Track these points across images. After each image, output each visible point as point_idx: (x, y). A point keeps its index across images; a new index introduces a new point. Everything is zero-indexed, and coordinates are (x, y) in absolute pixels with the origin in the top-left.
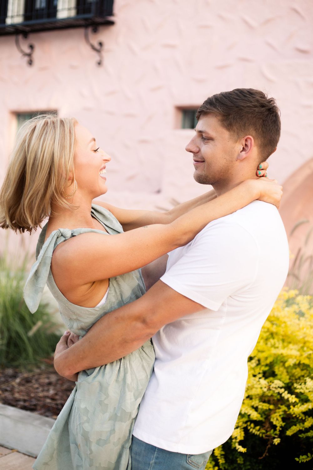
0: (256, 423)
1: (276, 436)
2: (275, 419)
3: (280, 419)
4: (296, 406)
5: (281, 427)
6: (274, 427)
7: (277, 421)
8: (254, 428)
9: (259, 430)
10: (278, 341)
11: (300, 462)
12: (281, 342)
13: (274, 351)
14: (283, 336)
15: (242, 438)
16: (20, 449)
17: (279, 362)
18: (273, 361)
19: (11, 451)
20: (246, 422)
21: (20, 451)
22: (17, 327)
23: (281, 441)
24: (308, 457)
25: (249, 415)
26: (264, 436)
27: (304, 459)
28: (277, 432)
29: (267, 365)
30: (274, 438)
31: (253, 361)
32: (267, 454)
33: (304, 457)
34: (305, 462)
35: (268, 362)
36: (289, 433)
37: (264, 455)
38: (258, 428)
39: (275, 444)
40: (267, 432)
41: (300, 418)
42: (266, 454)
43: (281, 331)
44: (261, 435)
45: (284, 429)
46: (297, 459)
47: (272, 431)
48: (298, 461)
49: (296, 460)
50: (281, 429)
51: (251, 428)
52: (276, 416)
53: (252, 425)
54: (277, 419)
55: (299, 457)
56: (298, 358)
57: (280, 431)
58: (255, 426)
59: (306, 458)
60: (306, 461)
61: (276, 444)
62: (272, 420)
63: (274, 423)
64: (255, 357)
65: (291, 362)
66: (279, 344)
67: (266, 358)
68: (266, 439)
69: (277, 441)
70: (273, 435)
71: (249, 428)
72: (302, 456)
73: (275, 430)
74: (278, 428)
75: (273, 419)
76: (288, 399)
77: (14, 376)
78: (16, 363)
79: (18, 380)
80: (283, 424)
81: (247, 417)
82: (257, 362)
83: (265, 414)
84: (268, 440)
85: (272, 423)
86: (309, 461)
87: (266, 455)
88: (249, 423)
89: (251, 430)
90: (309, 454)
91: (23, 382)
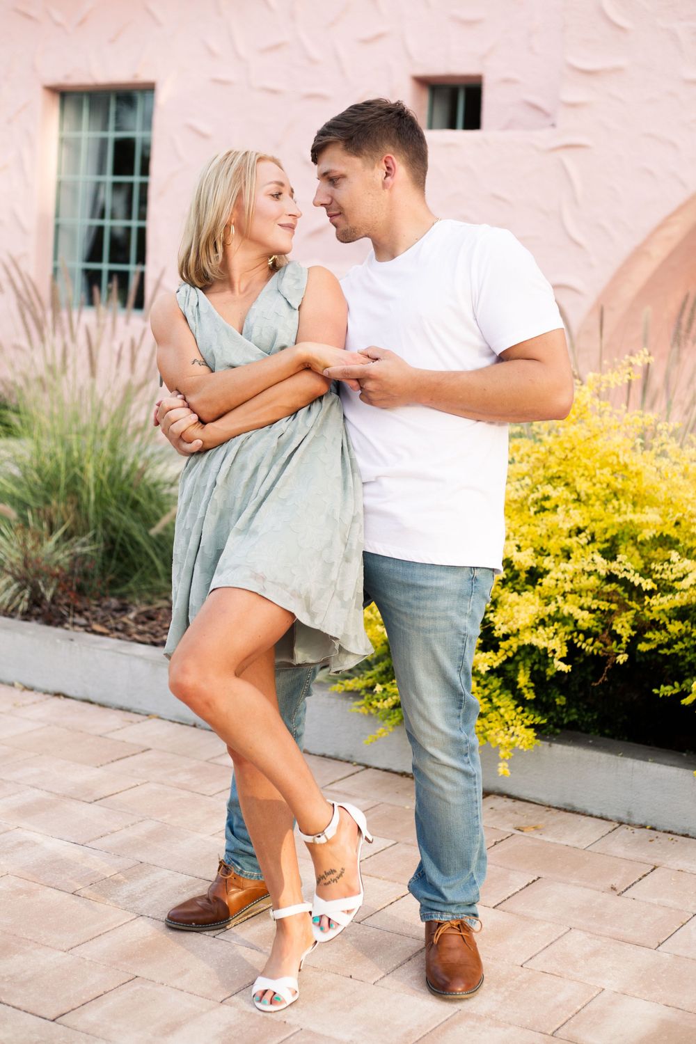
0: (588, 633)
1: (621, 652)
2: (620, 626)
3: (627, 626)
4: (654, 597)
5: (630, 637)
6: (618, 638)
7: (623, 629)
8: (584, 641)
9: (592, 645)
10: (625, 503)
11: (661, 695)
12: (630, 505)
13: (617, 519)
14: (635, 495)
15: (565, 655)
16: (162, 713)
17: (626, 538)
18: (617, 535)
19: (146, 718)
20: (572, 632)
21: (162, 716)
22: (126, 520)
23: (629, 658)
24: (675, 688)
25: (576, 621)
26: (600, 652)
27: (667, 691)
28: (623, 646)
29: (607, 541)
30: (618, 654)
31: (583, 535)
32: (606, 679)
33: (669, 688)
34: (669, 695)
35: (608, 536)
36: (643, 647)
37: (600, 681)
38: (590, 640)
39: (619, 662)
40: (606, 645)
41: (661, 622)
42: (604, 678)
43: (631, 486)
44: (595, 652)
45: (634, 641)
46: (656, 691)
47: (615, 643)
48: (658, 695)
49: (653, 693)
50: (629, 641)
51: (579, 641)
52: (621, 622)
53: (581, 637)
54: (623, 626)
55: (659, 689)
56: (658, 527)
57: (627, 643)
58: (586, 638)
59: (671, 690)
60: (672, 695)
61: (621, 662)
62: (614, 627)
63: (619, 632)
64: (586, 527)
65: (646, 535)
66: (627, 507)
67: (606, 530)
68: (604, 656)
69: (622, 658)
70: (616, 651)
71: (576, 641)
72: (665, 685)
73: (620, 642)
74: (625, 639)
75: (617, 625)
76: (640, 584)
77: (124, 609)
78: (123, 590)
79: (132, 616)
80: (633, 633)
81: (571, 623)
82: (590, 538)
83: (602, 623)
84: (608, 657)
85: (615, 631)
86: (678, 693)
87: (603, 681)
88: (575, 634)
89: (579, 645)
90: (676, 684)
91: (143, 618)
